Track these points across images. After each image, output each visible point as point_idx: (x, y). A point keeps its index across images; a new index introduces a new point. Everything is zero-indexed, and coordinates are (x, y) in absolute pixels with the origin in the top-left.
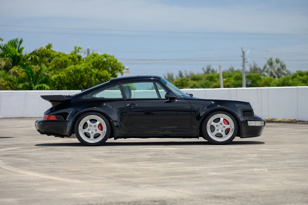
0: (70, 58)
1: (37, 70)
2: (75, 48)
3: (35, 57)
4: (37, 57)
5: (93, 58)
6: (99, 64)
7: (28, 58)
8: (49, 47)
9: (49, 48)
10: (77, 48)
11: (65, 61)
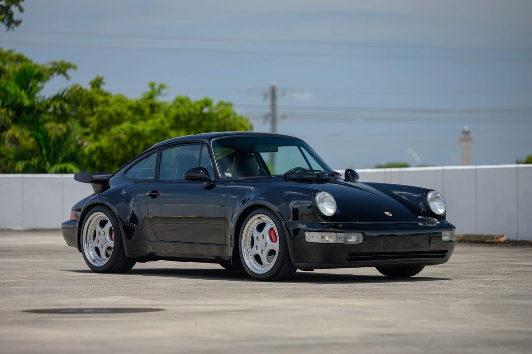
0: (130, 108)
1: (59, 133)
2: (152, 85)
3: (61, 105)
4: (66, 106)
5: (178, 107)
6: (190, 120)
7: (48, 107)
8: (97, 83)
9: (98, 86)
10: (157, 87)
11: (119, 115)
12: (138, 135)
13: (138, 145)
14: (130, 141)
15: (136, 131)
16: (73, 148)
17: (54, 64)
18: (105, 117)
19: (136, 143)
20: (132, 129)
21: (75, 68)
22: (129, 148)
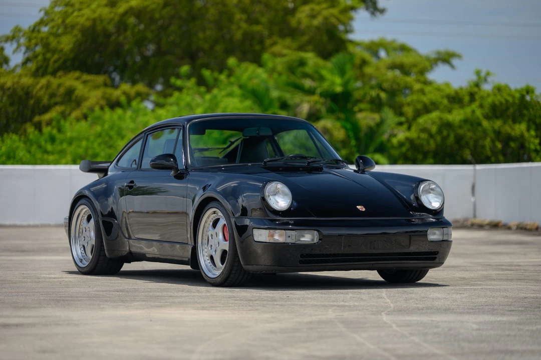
12: (448, 125)
13: (448, 135)
14: (440, 131)
15: (446, 122)
16: (385, 137)
17: (439, 53)
18: (419, 106)
19: (445, 133)
20: (441, 119)
21: (459, 56)
22: (439, 138)
